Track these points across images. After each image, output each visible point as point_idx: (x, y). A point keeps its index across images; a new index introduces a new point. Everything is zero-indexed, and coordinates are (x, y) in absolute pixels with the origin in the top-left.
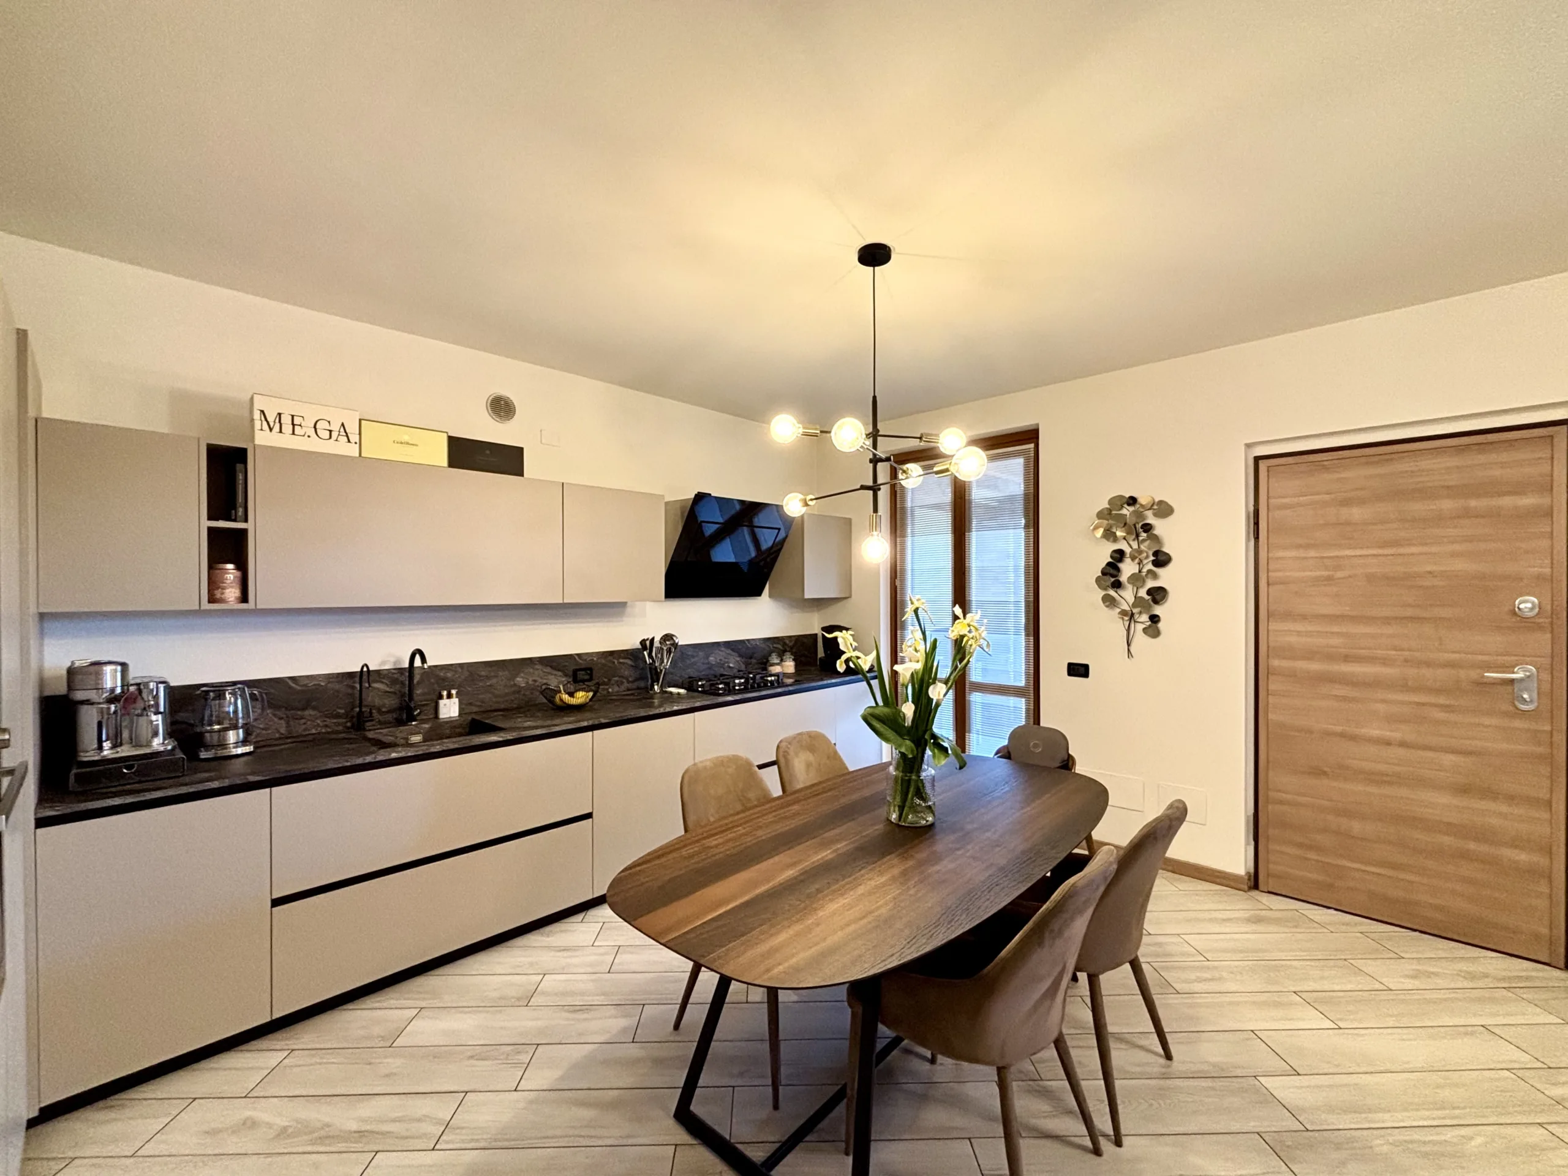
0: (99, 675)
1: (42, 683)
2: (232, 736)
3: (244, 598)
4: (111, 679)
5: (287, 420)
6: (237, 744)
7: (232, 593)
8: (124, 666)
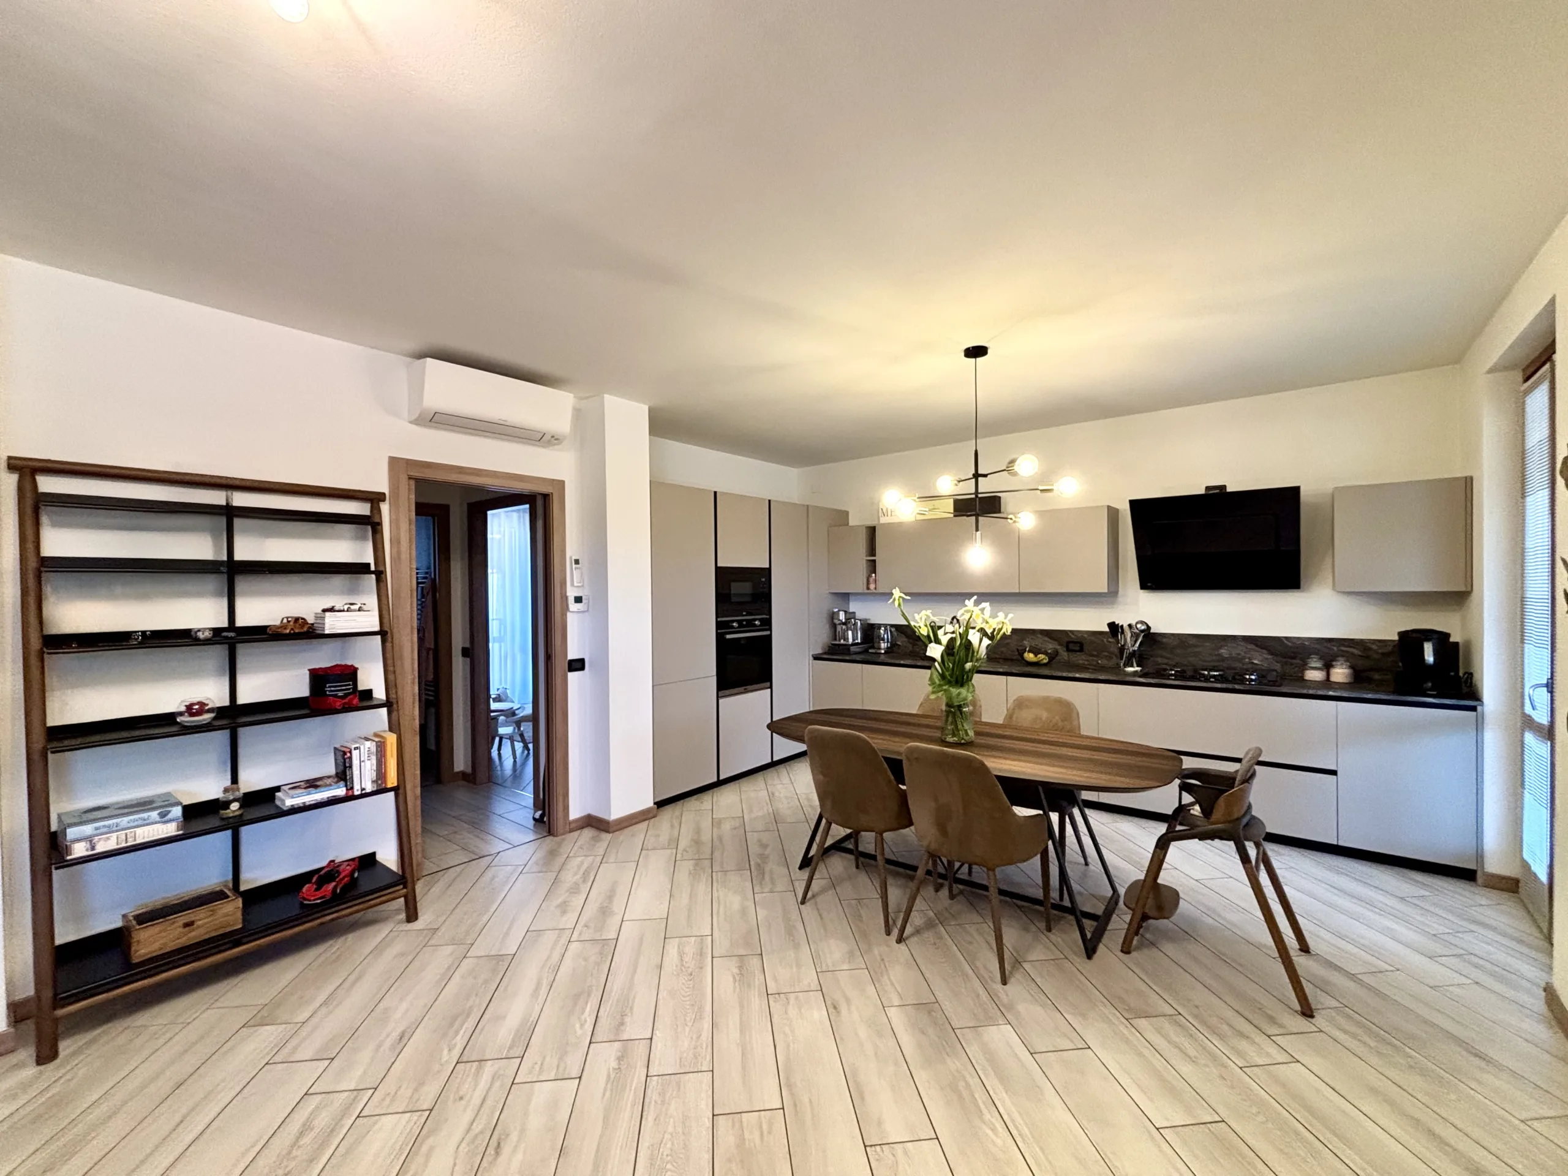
0: (839, 615)
2: (883, 645)
3: (876, 588)
4: (842, 617)
6: (885, 649)
7: (873, 586)
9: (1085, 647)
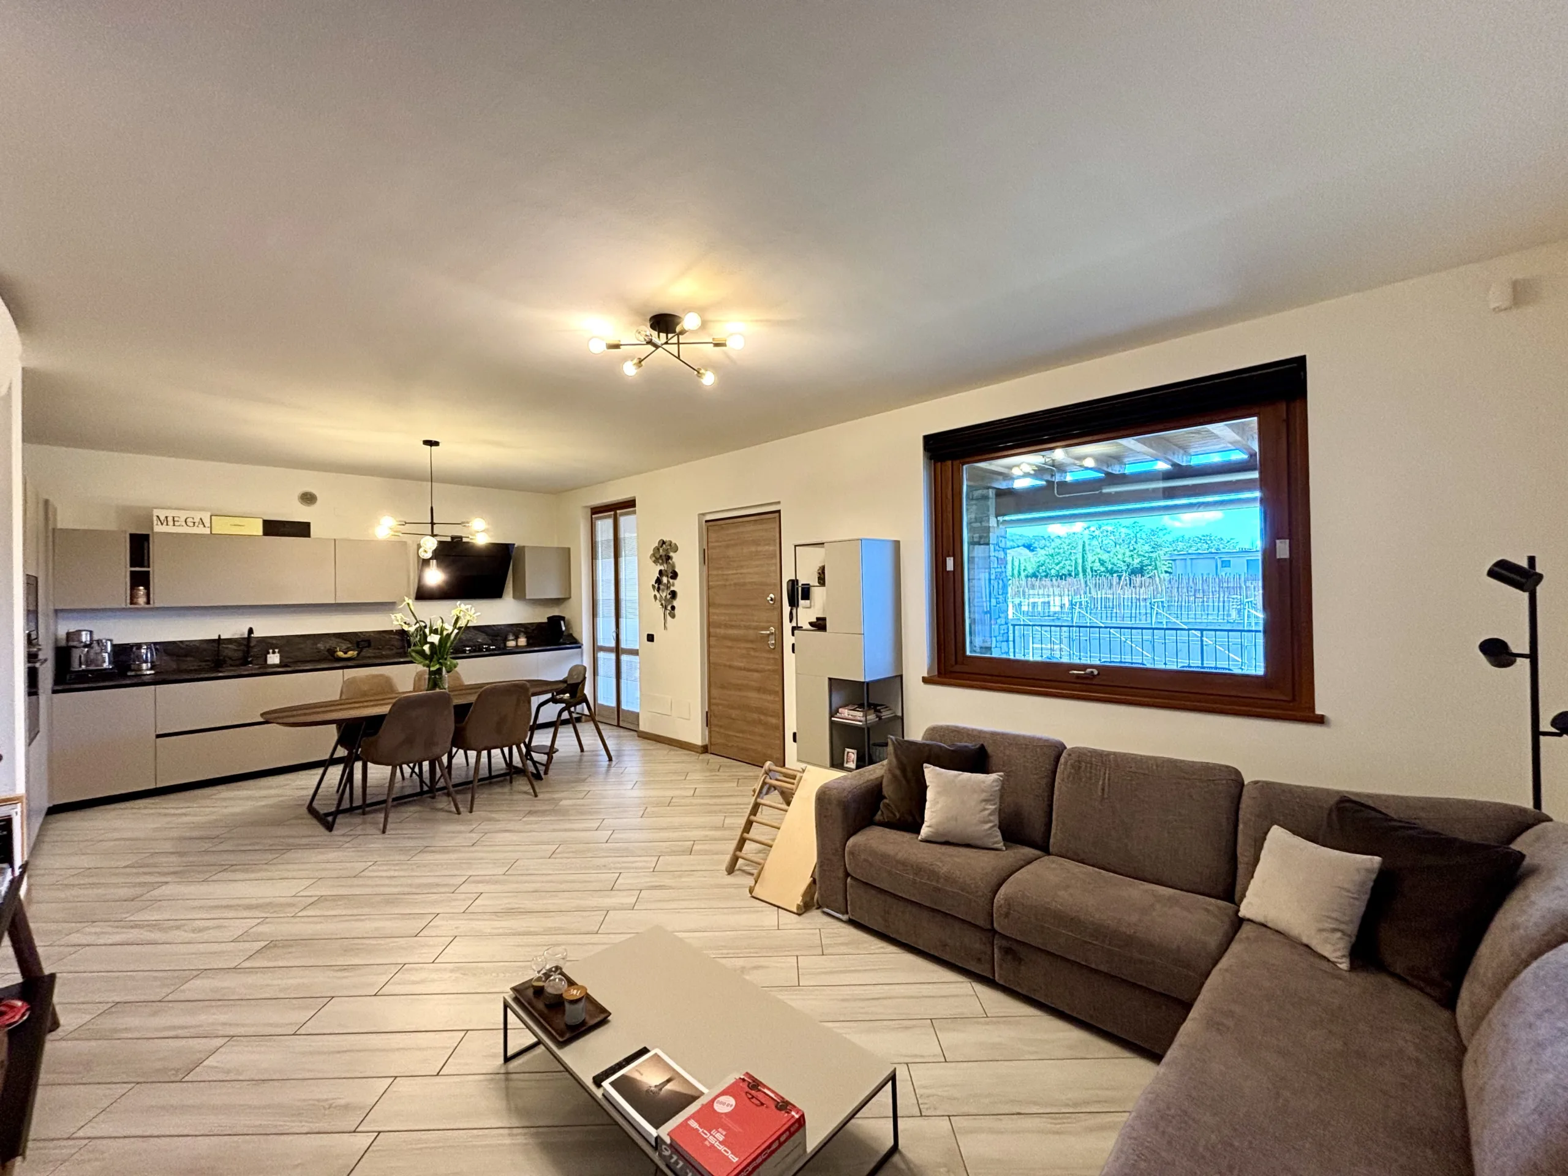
0: (80, 635)
1: (56, 640)
2: (144, 666)
3: (148, 602)
4: (85, 638)
5: (170, 519)
6: (147, 670)
7: (142, 600)
8: (91, 632)
9: (372, 644)
